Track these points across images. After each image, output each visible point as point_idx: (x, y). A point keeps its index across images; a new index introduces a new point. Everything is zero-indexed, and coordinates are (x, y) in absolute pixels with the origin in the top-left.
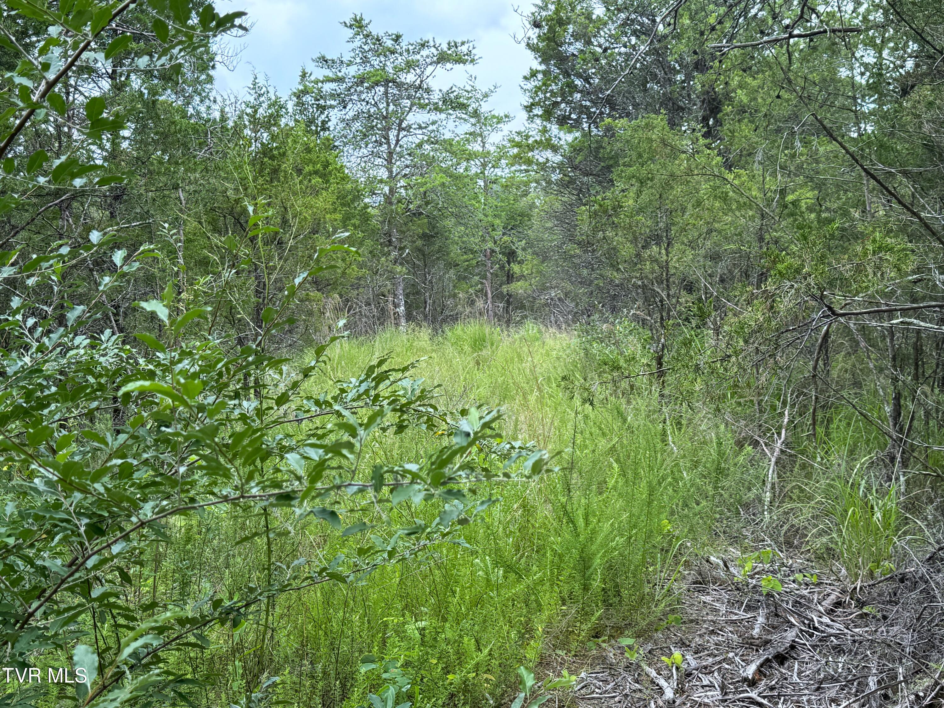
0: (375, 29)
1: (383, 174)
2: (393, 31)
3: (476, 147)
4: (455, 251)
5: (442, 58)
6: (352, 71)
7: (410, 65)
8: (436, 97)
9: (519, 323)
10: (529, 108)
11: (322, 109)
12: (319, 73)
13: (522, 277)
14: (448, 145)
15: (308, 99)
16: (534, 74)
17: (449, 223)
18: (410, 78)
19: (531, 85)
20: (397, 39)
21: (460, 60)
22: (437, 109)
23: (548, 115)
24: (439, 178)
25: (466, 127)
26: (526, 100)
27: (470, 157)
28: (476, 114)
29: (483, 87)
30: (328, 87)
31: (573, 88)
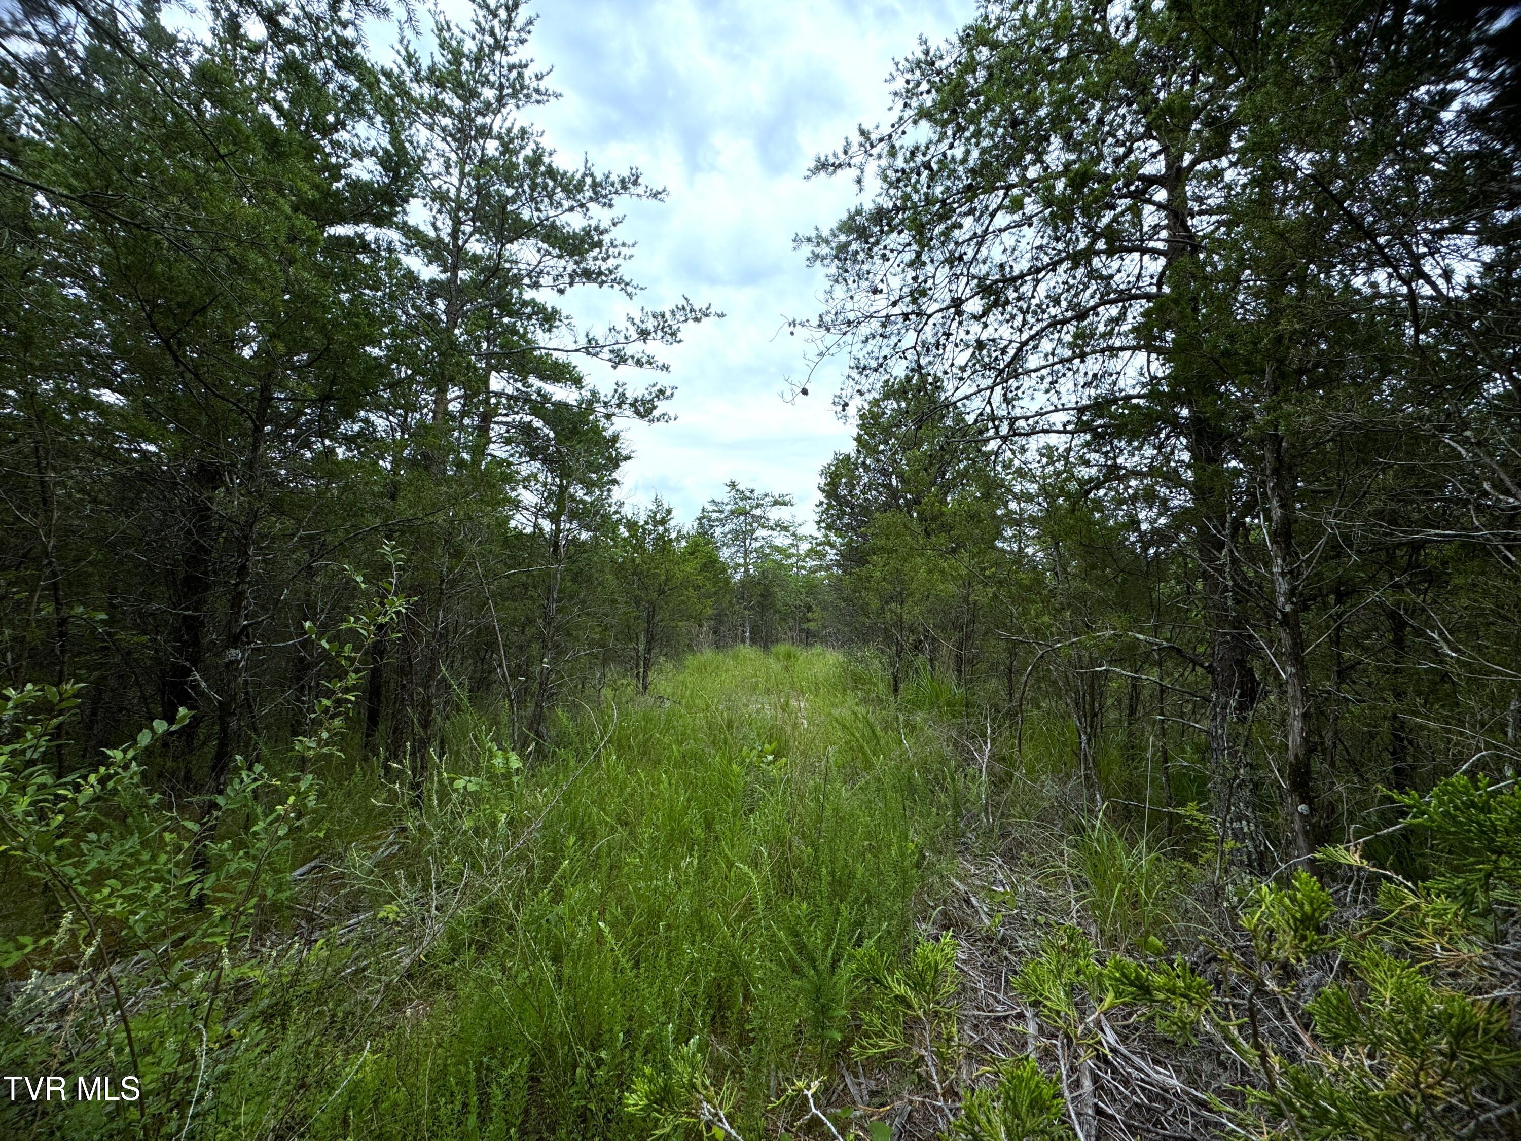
0: (741, 487)
1: (742, 561)
2: (751, 487)
3: (794, 551)
4: (779, 605)
5: (776, 503)
6: (728, 508)
7: (758, 505)
8: (772, 523)
9: (812, 645)
10: (818, 523)
11: (712, 527)
12: (710, 508)
13: (814, 620)
14: (777, 549)
15: (705, 521)
16: (821, 503)
17: (776, 589)
18: (758, 512)
19: (821, 509)
20: (752, 491)
21: (784, 503)
22: (772, 529)
23: (829, 527)
24: (771, 564)
25: (789, 541)
26: (817, 518)
27: (789, 556)
28: (794, 534)
29: (798, 520)
30: (715, 515)
31: (844, 513)
